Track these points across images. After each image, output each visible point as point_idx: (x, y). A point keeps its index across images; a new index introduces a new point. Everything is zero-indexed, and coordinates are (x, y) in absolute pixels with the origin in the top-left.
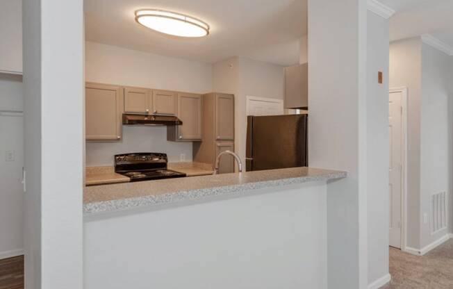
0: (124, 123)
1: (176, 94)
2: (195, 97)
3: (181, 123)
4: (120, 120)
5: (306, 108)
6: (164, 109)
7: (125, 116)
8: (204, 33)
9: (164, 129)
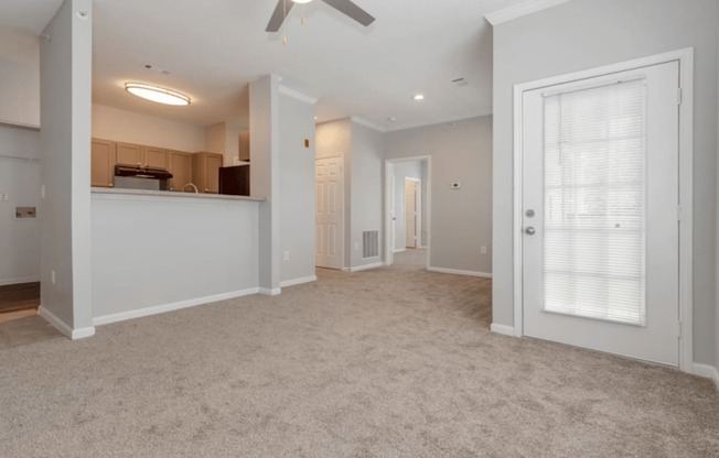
0: (116, 175)
1: (167, 151)
2: (185, 156)
3: (171, 176)
4: (112, 172)
5: (248, 161)
6: (156, 164)
7: (116, 168)
8: (186, 103)
9: (158, 181)
